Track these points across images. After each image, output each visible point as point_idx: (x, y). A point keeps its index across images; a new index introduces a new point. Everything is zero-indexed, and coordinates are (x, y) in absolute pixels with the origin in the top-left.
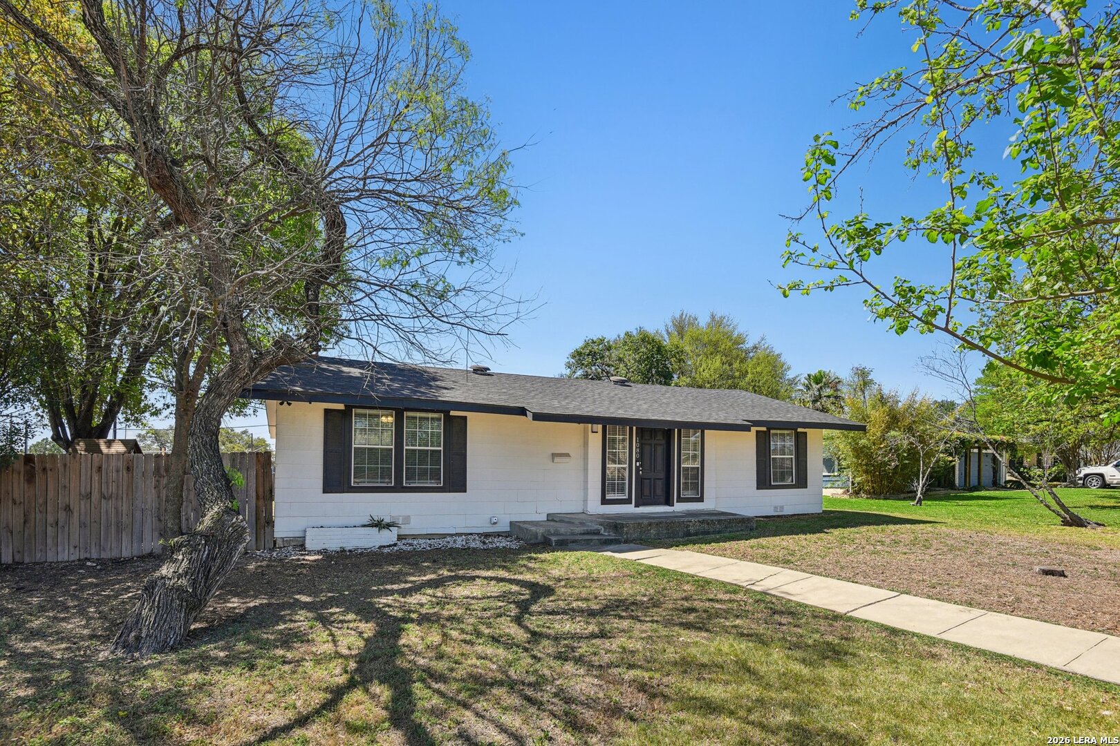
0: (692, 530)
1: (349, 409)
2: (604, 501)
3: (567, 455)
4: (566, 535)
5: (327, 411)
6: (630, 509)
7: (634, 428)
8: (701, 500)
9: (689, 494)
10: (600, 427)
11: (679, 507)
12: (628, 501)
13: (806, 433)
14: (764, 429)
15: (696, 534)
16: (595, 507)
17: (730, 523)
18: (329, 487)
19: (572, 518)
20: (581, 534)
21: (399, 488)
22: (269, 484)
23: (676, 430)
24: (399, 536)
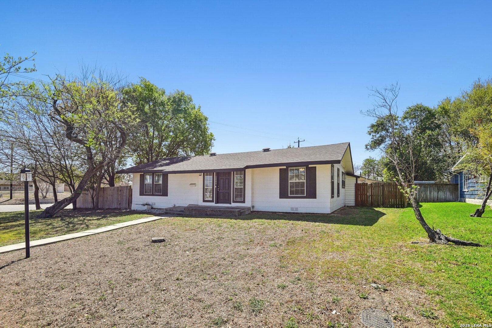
0: (208, 213)
2: (204, 201)
3: (195, 184)
5: (140, 175)
6: (213, 204)
7: (215, 173)
8: (244, 202)
9: (238, 199)
10: (202, 174)
11: (233, 205)
12: (212, 201)
13: (315, 167)
14: (285, 167)
16: (201, 203)
17: (224, 212)
18: (140, 194)
21: (153, 195)
22: (131, 193)
23: (232, 172)
24: (152, 208)
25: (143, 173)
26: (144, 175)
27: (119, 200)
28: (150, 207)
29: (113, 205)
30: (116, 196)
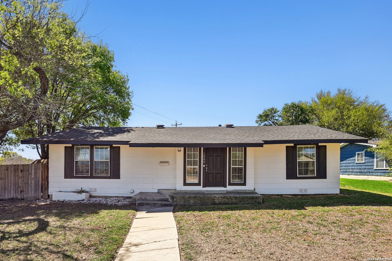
1: (73, 146)
2: (185, 184)
3: (168, 162)
4: (150, 200)
5: (66, 147)
6: (200, 188)
7: (202, 148)
8: (244, 184)
9: (237, 181)
10: (182, 148)
11: (230, 188)
12: (199, 184)
13: (326, 146)
14: (292, 145)
15: (220, 204)
16: (180, 187)
18: (66, 177)
19: (163, 192)
20: (158, 200)
21: (92, 177)
22: (46, 175)
23: (228, 148)
24: (91, 196)
25: (70, 145)
26: (72, 148)
27: (20, 185)
28: (88, 195)
29: (5, 193)
30: (12, 179)
